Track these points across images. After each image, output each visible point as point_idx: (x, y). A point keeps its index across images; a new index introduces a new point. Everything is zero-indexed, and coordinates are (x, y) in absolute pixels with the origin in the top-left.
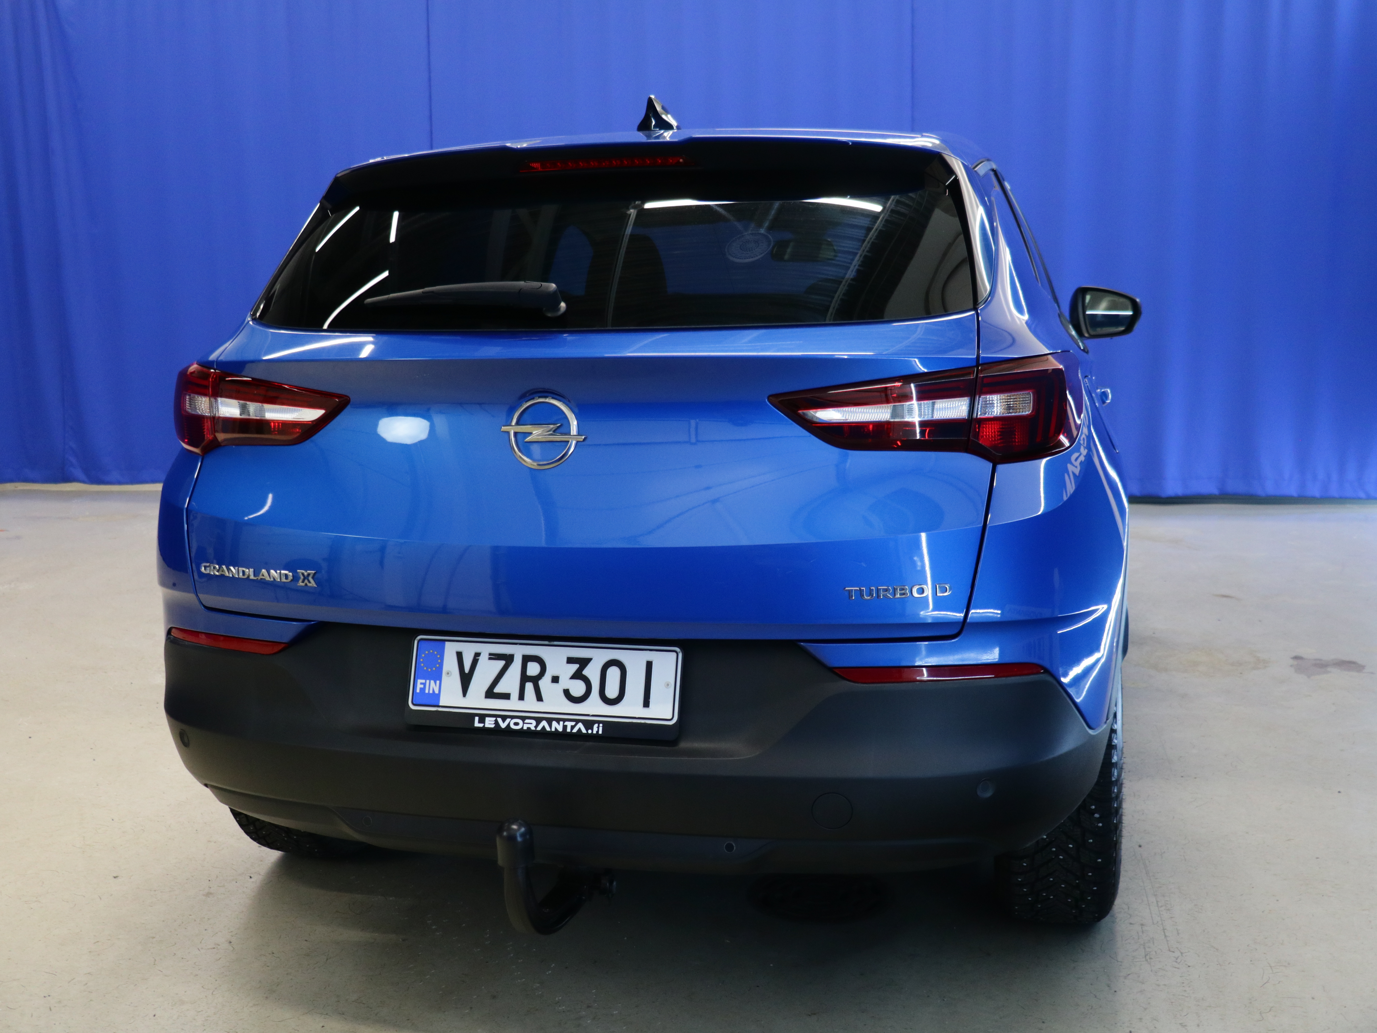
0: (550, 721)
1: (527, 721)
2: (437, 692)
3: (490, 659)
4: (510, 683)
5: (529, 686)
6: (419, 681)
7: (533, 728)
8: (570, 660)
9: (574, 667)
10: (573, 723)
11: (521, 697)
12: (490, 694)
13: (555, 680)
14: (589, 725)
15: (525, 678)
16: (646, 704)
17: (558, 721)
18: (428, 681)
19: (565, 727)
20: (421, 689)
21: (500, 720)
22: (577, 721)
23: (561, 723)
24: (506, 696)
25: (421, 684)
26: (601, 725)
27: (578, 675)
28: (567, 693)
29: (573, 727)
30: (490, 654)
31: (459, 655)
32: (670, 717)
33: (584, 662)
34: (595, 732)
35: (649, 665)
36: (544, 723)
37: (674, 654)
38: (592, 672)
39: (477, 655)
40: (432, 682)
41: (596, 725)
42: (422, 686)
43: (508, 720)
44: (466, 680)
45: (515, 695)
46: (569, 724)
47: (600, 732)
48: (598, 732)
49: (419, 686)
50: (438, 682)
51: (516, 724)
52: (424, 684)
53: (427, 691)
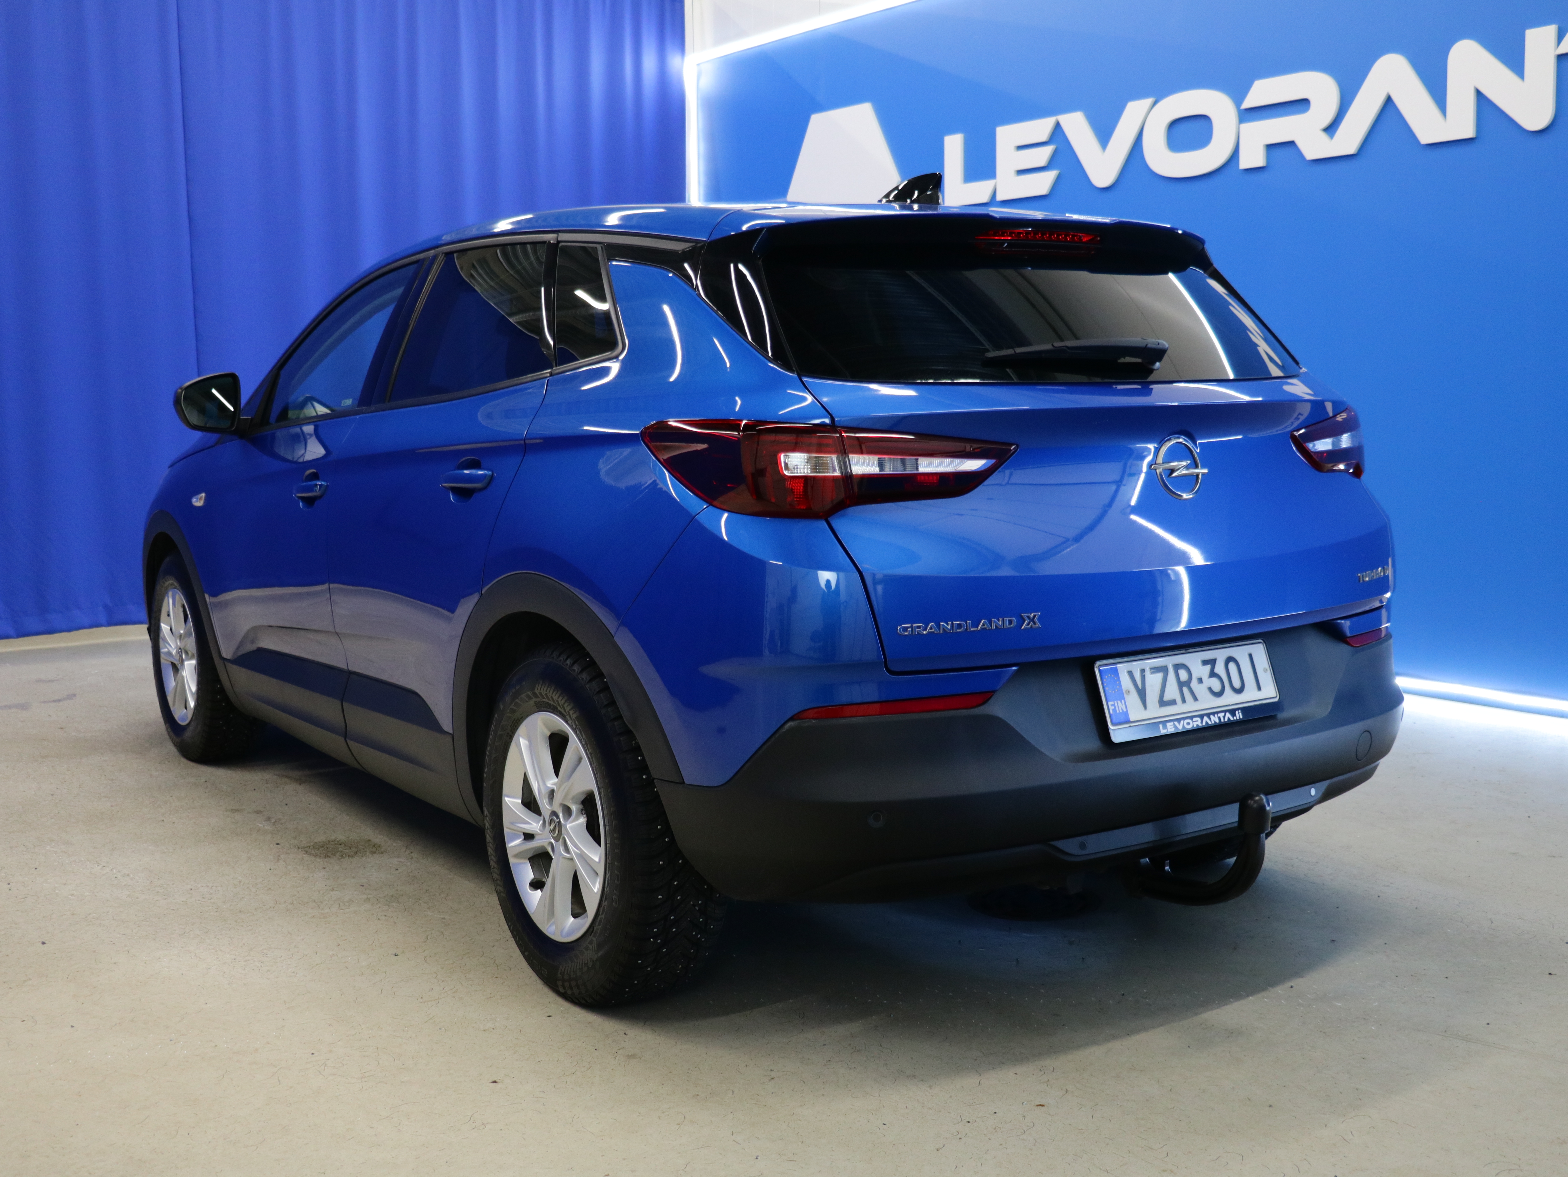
0: (1208, 715)
1: (1195, 719)
2: (1125, 710)
3: (1152, 673)
4: (1172, 691)
5: (1185, 689)
6: (1110, 703)
7: (1200, 725)
8: (1205, 663)
9: (1208, 668)
10: (1223, 714)
11: (1184, 701)
12: (1163, 703)
13: (1200, 681)
14: (1233, 712)
15: (1181, 684)
16: (1259, 688)
17: (1214, 714)
18: (1116, 702)
19: (1219, 718)
20: (1113, 710)
21: (1176, 723)
22: (1225, 712)
23: (1216, 715)
24: (1173, 702)
25: (1112, 705)
26: (1240, 711)
27: (1213, 674)
28: (1210, 689)
29: (1224, 717)
30: (1151, 669)
31: (1130, 674)
33: (1212, 662)
34: (1238, 718)
35: (1250, 656)
36: (1206, 719)
38: (1220, 669)
39: (1143, 671)
40: (1119, 702)
41: (1237, 712)
42: (1113, 707)
43: (1182, 722)
44: (1142, 693)
45: (1179, 700)
46: (1221, 715)
47: (1241, 717)
48: (1240, 717)
49: (1111, 708)
50: (1123, 701)
51: (1188, 724)
52: (1114, 705)
53: (1118, 711)
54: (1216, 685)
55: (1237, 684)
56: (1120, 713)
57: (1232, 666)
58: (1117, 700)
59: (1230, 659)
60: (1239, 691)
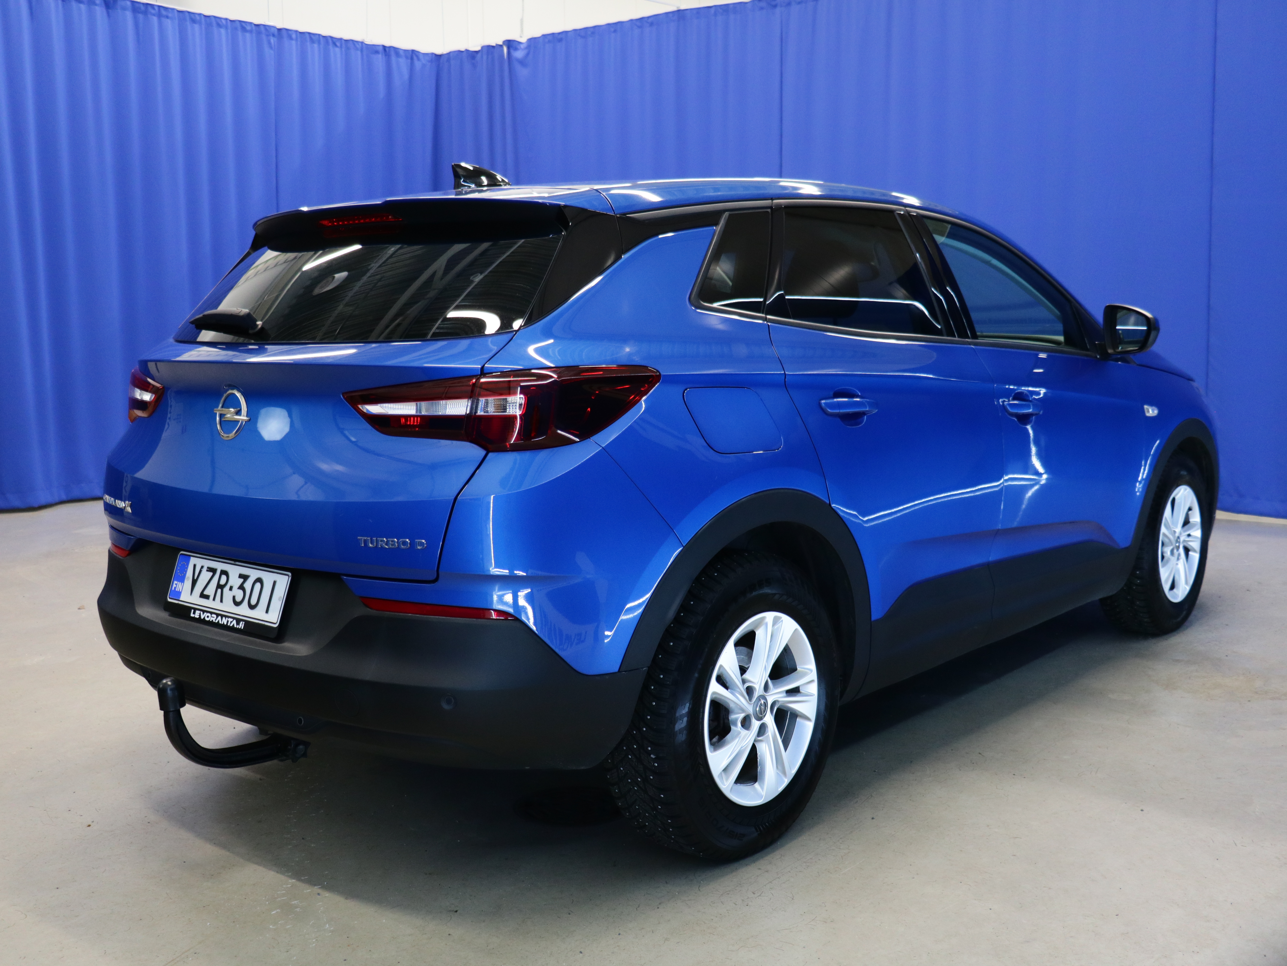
0: (222, 616)
1: (213, 615)
2: (181, 591)
3: (207, 571)
5: (219, 591)
6: (175, 582)
7: (214, 621)
8: (241, 576)
9: (241, 580)
10: (232, 620)
11: (214, 599)
13: (231, 589)
14: (238, 621)
16: (267, 612)
17: (226, 616)
19: (228, 621)
21: (202, 613)
22: (234, 618)
23: (227, 618)
26: (244, 623)
27: (241, 587)
28: (234, 597)
29: (231, 622)
30: (208, 568)
31: (195, 566)
32: (275, 622)
34: (240, 628)
36: (219, 618)
37: (287, 577)
38: (248, 585)
39: (202, 567)
40: (180, 583)
41: (241, 623)
43: (205, 613)
46: (230, 620)
47: (242, 628)
48: (241, 627)
50: (182, 584)
51: (208, 617)
52: (176, 584)
54: (239, 595)
55: (253, 602)
56: (177, 591)
57: (258, 585)
58: (180, 582)
59: (259, 580)
60: (252, 607)
